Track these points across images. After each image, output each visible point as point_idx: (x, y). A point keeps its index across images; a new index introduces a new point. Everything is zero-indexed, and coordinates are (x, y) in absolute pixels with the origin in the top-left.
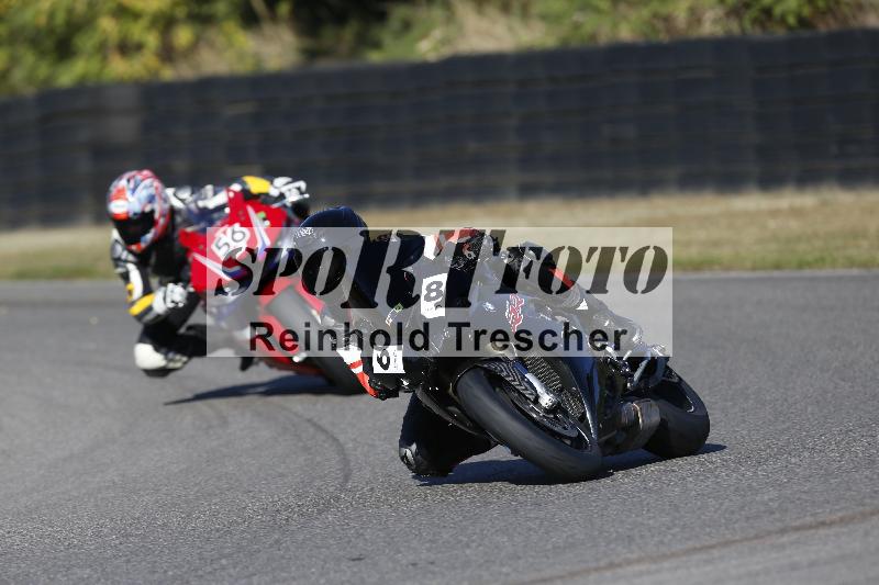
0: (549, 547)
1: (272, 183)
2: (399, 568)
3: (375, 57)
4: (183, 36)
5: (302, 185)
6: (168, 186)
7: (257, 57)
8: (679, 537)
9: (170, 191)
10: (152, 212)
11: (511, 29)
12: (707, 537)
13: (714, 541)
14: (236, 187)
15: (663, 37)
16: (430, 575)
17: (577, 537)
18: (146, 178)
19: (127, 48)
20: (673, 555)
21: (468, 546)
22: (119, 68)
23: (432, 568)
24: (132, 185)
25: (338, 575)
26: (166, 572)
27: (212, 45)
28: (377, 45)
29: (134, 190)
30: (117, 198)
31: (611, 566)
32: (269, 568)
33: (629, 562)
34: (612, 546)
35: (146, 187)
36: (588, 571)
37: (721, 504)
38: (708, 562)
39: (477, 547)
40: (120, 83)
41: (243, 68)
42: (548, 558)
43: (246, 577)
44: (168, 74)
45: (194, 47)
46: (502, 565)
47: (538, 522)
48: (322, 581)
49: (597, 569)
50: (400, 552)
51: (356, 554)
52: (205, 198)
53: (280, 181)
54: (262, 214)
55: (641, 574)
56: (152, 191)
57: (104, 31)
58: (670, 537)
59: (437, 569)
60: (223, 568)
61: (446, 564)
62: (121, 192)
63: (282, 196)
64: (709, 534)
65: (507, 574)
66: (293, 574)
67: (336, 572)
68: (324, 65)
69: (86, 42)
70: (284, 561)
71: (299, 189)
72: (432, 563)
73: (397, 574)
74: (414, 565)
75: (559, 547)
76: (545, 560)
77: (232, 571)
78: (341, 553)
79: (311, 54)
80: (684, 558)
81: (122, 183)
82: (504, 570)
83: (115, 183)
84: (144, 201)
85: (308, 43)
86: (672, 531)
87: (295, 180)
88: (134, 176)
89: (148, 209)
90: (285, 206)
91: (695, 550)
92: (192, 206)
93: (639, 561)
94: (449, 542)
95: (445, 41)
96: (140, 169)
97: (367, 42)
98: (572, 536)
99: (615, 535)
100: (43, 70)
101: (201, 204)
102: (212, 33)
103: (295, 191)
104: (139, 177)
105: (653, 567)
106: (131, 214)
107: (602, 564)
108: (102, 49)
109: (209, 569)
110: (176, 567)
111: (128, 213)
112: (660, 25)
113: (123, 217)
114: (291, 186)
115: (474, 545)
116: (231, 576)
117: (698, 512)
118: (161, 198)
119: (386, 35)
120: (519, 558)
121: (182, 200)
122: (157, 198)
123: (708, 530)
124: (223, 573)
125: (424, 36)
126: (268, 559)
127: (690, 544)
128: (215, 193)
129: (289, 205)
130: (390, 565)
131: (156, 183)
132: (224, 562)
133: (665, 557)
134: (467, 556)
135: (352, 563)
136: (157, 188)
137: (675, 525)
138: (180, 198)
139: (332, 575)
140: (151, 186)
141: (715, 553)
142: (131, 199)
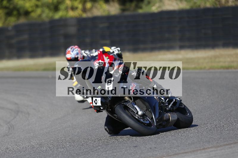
0: (187, 144)
1: (111, 48)
2: (147, 149)
3: (140, 11)
4: (89, 5)
5: (119, 49)
6: (82, 50)
7: (109, 11)
8: (222, 141)
9: (83, 51)
10: (78, 57)
11: (177, 4)
12: (230, 141)
13: (232, 142)
14: (101, 50)
15: (218, 6)
16: (155, 151)
17: (195, 141)
18: (76, 48)
19: (73, 8)
20: (221, 146)
21: (165, 143)
22: (71, 14)
23: (155, 149)
24: (72, 50)
25: (130, 151)
26: (83, 150)
27: (96, 8)
28: (141, 8)
29: (73, 51)
30: (68, 53)
31: (204, 149)
32: (112, 149)
33: (209, 148)
34: (204, 143)
35: (76, 50)
36: (197, 150)
37: (234, 132)
38: (230, 148)
39: (168, 144)
40: (72, 18)
41: (105, 14)
42: (187, 147)
43: (105, 151)
44: (84, 15)
45: (91, 8)
46: (175, 148)
47: (184, 137)
48: (126, 153)
49: (200, 150)
50: (147, 145)
51: (135, 145)
52: (93, 53)
53: (113, 48)
54: (107, 57)
55: (212, 151)
56: (78, 52)
57: (67, 4)
58: (220, 141)
59: (157, 150)
60: (99, 149)
61: (159, 148)
62: (69, 52)
63: (113, 52)
64: (230, 140)
65: (176, 151)
66: (118, 151)
67: (129, 150)
68: (127, 13)
69: (62, 7)
70: (115, 147)
71: (118, 50)
72: (155, 148)
73: (146, 151)
74: (151, 148)
75: (190, 144)
76: (186, 147)
77: (101, 150)
78: (131, 145)
79: (123, 10)
80: (224, 147)
81: (70, 49)
82: (175, 150)
83: (68, 49)
84: (75, 54)
85: (122, 7)
86: (221, 140)
87: (117, 48)
88: (73, 48)
89: (76, 57)
90: (114, 55)
91: (227, 145)
92: (89, 55)
93: (211, 148)
94: (160, 142)
95: (159, 7)
96: (75, 45)
97: (138, 7)
98: (194, 141)
99: (205, 140)
100: (51, 14)
101: (92, 55)
102: (96, 5)
103: (117, 51)
104: (74, 48)
105: (215, 149)
106: (72, 58)
107: (201, 148)
108: (67, 9)
109: (95, 149)
110: (86, 149)
111: (71, 58)
112: (217, 3)
113: (70, 59)
114: (116, 49)
115: (167, 143)
116: (101, 151)
117: (228, 135)
118: (80, 53)
119: (143, 5)
120: (179, 146)
121: (86, 54)
122: (79, 53)
123: (230, 139)
124: (99, 150)
125: (154, 5)
126: (111, 147)
127: (225, 143)
128: (95, 52)
129: (115, 54)
130: (144, 148)
131: (79, 49)
132: (99, 147)
133: (218, 147)
134: (165, 146)
135: (134, 148)
136: (79, 51)
137: (221, 138)
138: (85, 53)
139: (129, 151)
140: (78, 50)
141: (232, 145)
142: (72, 54)
